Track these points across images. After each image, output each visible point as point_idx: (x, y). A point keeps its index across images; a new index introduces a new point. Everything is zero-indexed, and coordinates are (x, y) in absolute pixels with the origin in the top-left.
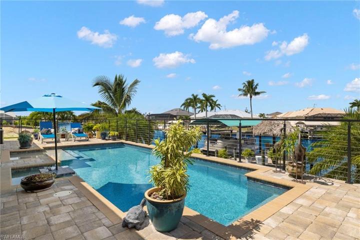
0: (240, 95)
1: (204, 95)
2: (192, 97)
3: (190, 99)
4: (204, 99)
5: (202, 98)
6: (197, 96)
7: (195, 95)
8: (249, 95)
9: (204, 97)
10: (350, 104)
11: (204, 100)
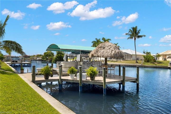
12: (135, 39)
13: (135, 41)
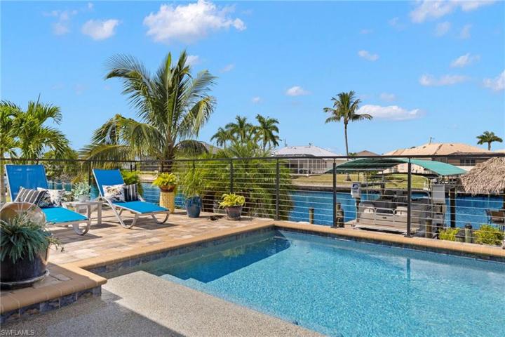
0: (329, 120)
1: (260, 118)
2: (236, 122)
3: (232, 125)
4: (259, 125)
5: (257, 124)
6: (244, 120)
7: (242, 118)
8: (342, 119)
9: (260, 121)
10: (478, 137)
11: (260, 128)
12: (346, 123)
13: (346, 128)
